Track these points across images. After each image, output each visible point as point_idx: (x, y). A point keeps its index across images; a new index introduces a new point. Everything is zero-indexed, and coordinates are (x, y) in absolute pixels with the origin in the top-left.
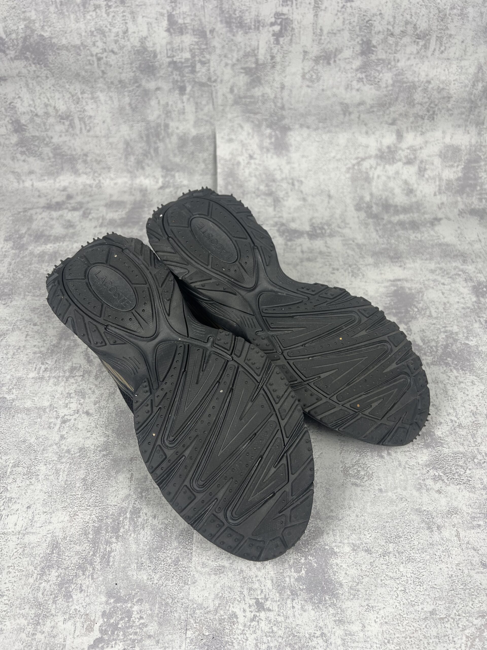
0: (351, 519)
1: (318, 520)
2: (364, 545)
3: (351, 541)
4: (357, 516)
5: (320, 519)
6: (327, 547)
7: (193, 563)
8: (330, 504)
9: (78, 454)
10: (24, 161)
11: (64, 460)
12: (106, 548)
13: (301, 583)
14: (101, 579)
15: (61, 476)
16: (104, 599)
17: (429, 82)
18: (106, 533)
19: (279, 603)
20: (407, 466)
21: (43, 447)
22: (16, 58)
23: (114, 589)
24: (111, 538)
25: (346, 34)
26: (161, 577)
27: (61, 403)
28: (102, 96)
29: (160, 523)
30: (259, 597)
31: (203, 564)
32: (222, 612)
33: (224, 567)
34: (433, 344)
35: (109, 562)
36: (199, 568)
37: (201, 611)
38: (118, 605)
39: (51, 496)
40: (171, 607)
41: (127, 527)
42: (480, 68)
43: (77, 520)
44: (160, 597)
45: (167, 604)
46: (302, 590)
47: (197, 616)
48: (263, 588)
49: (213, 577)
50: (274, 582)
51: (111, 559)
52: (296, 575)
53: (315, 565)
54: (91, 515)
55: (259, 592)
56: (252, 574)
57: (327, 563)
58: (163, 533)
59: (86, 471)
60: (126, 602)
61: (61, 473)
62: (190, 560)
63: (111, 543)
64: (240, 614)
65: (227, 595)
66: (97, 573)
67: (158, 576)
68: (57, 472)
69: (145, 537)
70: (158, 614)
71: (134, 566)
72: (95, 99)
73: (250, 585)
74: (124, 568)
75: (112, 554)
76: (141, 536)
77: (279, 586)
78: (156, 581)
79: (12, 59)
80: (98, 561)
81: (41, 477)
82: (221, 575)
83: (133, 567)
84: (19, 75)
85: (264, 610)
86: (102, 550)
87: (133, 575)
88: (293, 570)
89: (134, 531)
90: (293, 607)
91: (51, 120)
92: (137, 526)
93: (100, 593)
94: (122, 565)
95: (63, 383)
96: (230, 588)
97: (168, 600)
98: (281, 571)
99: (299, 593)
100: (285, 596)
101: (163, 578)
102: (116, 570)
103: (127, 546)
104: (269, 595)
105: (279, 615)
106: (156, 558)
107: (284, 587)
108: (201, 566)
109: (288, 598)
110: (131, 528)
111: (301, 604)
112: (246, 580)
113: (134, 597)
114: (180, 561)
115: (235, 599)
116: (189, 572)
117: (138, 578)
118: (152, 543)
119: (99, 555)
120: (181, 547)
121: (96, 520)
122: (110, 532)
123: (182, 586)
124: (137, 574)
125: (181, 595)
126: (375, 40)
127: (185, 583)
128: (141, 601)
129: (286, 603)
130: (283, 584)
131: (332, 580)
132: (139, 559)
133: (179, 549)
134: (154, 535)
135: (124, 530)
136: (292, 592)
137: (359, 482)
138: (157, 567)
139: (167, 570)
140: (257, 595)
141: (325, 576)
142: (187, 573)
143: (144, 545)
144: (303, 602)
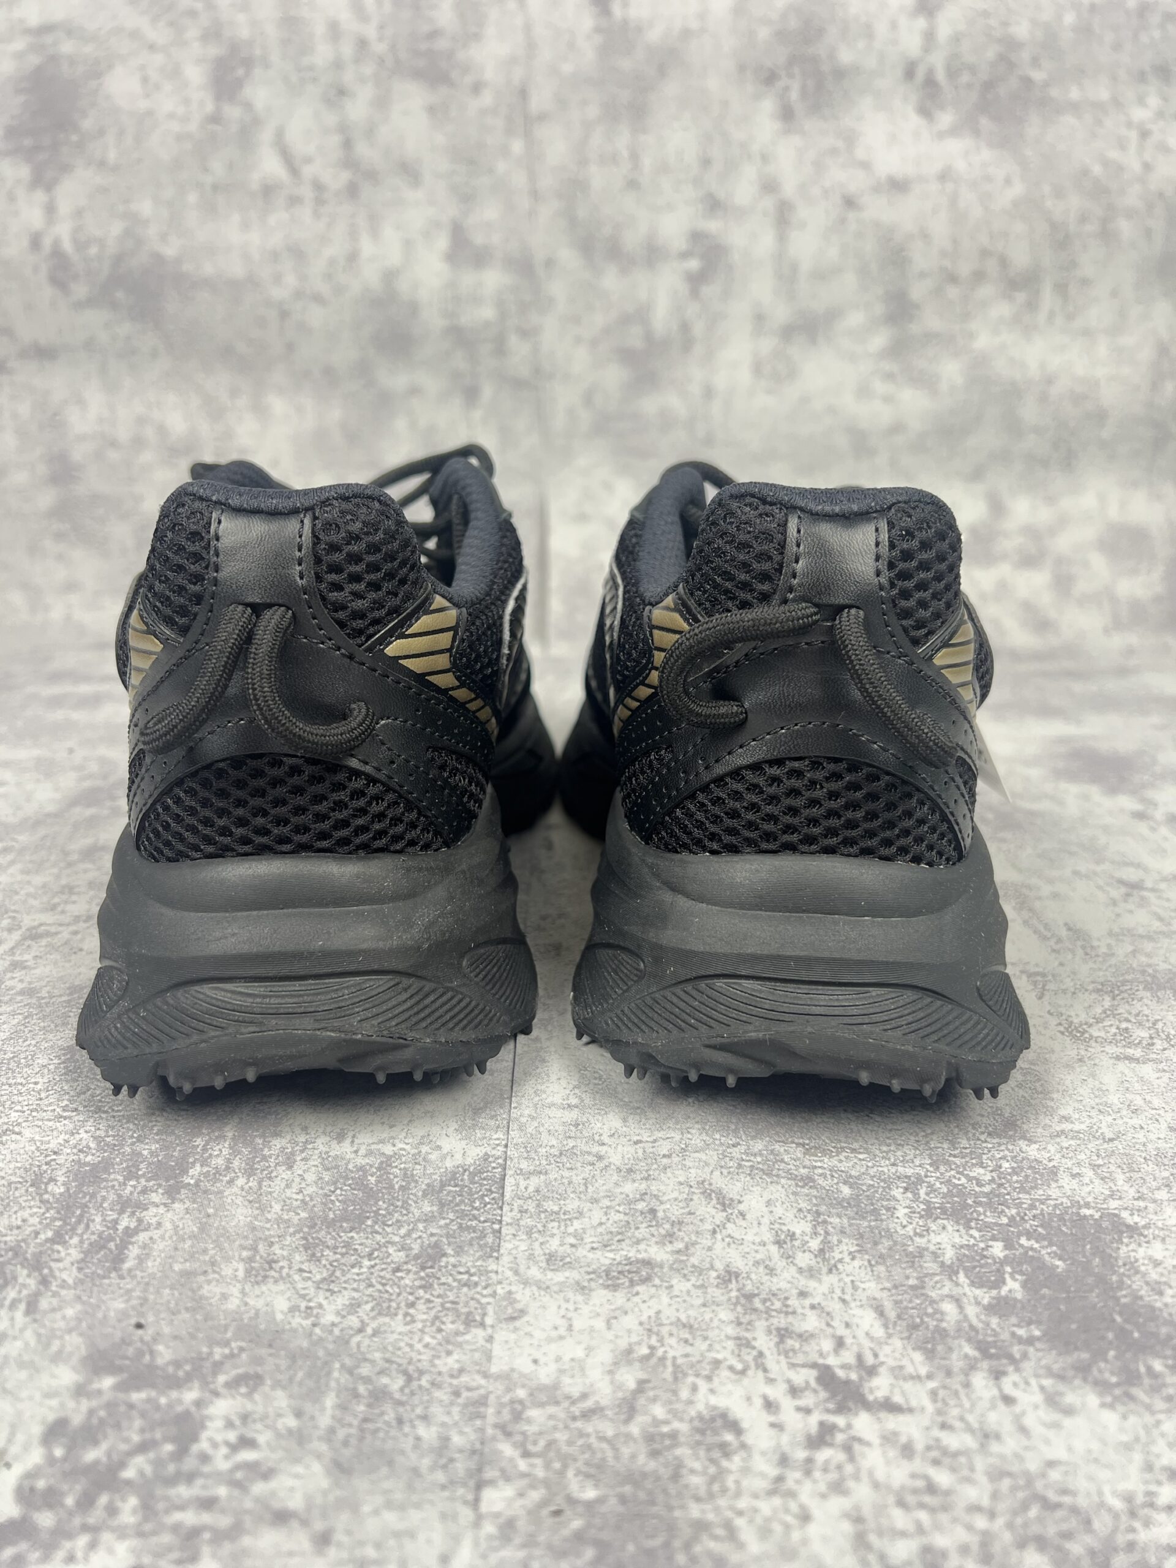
1: (1022, 1142)
5: (1025, 1138)
6: (1087, 1212)
7: (506, 1260)
10: (60, 557)
12: (116, 1222)
13: (1014, 1320)
14: (70, 1312)
16: (66, 1376)
17: (1050, 381)
18: (127, 1178)
19: (932, 1385)
22: (90, 302)
23: (125, 1342)
24: (144, 1191)
25: (850, 279)
26: (354, 1307)
27: (35, 903)
28: (278, 405)
29: (362, 1152)
30: (832, 1361)
31: (551, 1258)
32: (659, 1411)
33: (648, 1263)
35: (118, 1259)
36: (534, 1272)
37: (551, 1410)
38: (137, 1397)
40: (400, 1403)
41: (218, 1161)
42: (1163, 350)
43: (13, 1146)
44: (350, 1370)
45: (379, 1395)
46: (1030, 1341)
47: (531, 1429)
48: (841, 1331)
49: (600, 1296)
50: (892, 1315)
51: (133, 1251)
52: (986, 1296)
53: (1059, 1263)
54: (72, 1134)
55: (827, 1345)
56: (783, 1285)
57: (1109, 1262)
58: (373, 1179)
60: (177, 1383)
62: (493, 1251)
63: (142, 1207)
64: (754, 1419)
65: (674, 1349)
66: (55, 1294)
67: (341, 1301)
69: (295, 1187)
70: (332, 1431)
71: (234, 1269)
72: (260, 410)
73: (780, 1321)
74: (188, 1274)
75: (143, 1237)
76: (278, 1185)
77: (914, 1327)
78: (329, 1318)
79: (79, 306)
80: (69, 1259)
82: (638, 1288)
83: (227, 1270)
84: (90, 345)
85: (867, 1406)
86: (97, 1225)
87: (224, 1297)
88: (962, 1278)
89: (250, 1172)
90: (1008, 1400)
91: (147, 457)
92: (265, 1159)
93: (57, 1358)
94: (177, 1267)
95: (55, 871)
96: (687, 1327)
97: (385, 1380)
98: (912, 1282)
99: (1016, 1351)
100: (956, 1362)
101: (368, 1307)
102: (147, 1284)
103: (211, 1211)
104: (876, 1355)
105: (944, 1426)
106: (336, 1247)
107: (943, 1333)
108: (544, 1265)
109: (972, 1366)
110: (236, 1163)
111: (1042, 1388)
112: (757, 1302)
113: (217, 1367)
114: (445, 1255)
115: (717, 1363)
116: (485, 1288)
117: (246, 1304)
118: (325, 1204)
119: (82, 1242)
120: (451, 1216)
121: (93, 1145)
122: (143, 1175)
123: (457, 1333)
124: (243, 1292)
125: (450, 1362)
126: (918, 291)
127: (469, 1321)
128: (250, 1381)
129: (967, 1385)
130: (932, 1324)
131: (1153, 1309)
132: (261, 1247)
133: (442, 1222)
134: (335, 1183)
135: (205, 1169)
136: (983, 1348)
137: (1138, 1053)
138: (338, 1273)
139: (384, 1285)
140: (821, 1354)
141: (1117, 1299)
142: (479, 1289)
143: (289, 1211)
144: (1047, 1382)
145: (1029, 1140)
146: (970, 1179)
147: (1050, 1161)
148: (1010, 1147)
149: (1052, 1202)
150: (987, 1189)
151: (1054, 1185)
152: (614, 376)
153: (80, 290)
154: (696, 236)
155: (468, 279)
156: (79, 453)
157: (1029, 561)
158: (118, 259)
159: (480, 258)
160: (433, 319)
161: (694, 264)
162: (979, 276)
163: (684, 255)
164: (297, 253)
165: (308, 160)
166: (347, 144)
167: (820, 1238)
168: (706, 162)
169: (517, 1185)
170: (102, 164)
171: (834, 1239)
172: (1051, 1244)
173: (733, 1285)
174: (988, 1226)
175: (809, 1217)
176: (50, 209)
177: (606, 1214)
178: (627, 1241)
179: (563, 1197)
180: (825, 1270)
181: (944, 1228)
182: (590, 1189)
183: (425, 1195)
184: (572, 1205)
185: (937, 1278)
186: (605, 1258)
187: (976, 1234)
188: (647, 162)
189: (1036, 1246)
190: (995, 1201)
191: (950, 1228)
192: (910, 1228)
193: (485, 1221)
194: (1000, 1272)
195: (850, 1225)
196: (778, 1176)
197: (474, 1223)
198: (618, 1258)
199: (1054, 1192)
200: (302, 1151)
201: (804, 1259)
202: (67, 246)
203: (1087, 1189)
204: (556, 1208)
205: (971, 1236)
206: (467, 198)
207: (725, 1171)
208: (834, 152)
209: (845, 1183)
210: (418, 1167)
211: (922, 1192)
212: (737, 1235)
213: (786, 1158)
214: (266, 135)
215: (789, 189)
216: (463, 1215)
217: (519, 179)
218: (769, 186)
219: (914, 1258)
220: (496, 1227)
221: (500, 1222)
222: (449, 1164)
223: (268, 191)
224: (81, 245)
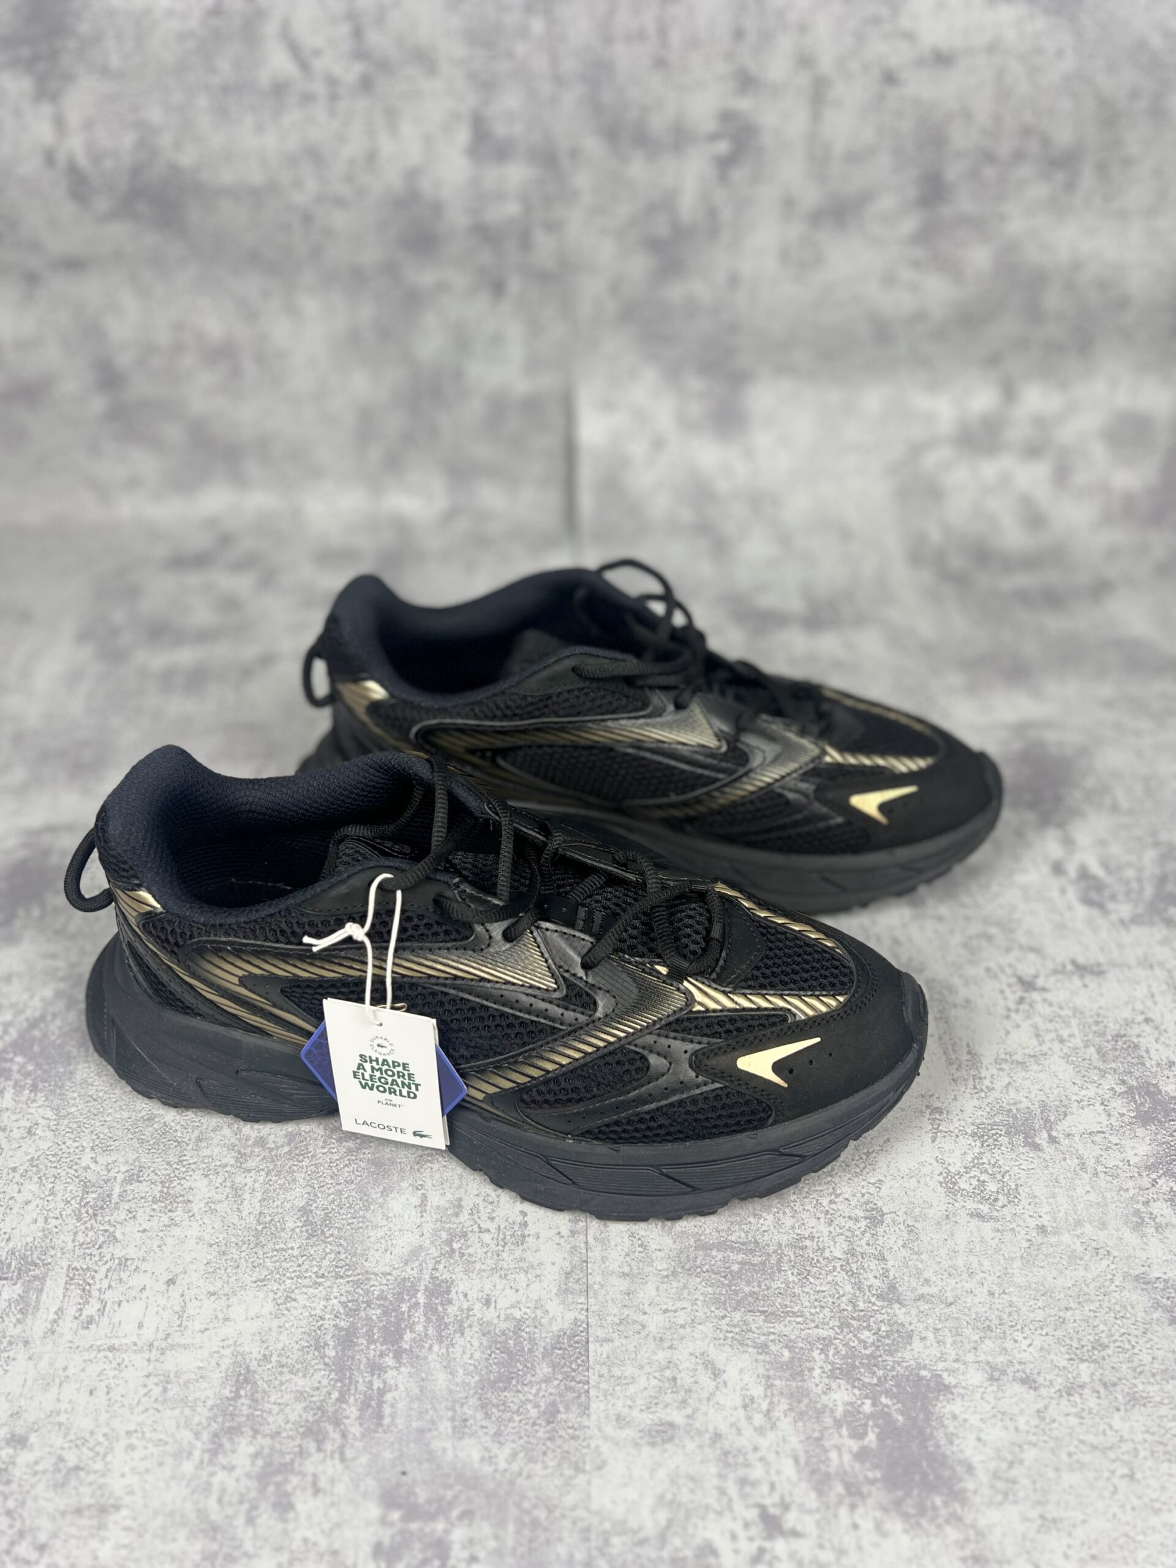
0: (976, 1300)
1: (896, 1306)
2: (1018, 1367)
3: (983, 1358)
4: (991, 1294)
5: (898, 1301)
6: (924, 1373)
7: (594, 1417)
8: (920, 1266)
9: (286, 1149)
10: (120, 457)
11: (251, 1164)
12: (371, 1382)
13: (868, 1465)
14: (364, 1460)
15: (246, 1203)
16: (373, 1511)
17: (1078, 267)
18: (369, 1343)
19: (817, 1516)
20: (1100, 1169)
21: (196, 1133)
22: (114, 215)
23: (399, 1485)
24: (381, 1355)
25: (884, 161)
26: (514, 1455)
29: (502, 1317)
30: (768, 1502)
31: (619, 1418)
32: (677, 1542)
33: (672, 1425)
34: (1130, 873)
35: (380, 1416)
36: (609, 1430)
37: (624, 1538)
38: (414, 1526)
39: (224, 1253)
40: (546, 1529)
41: (419, 1328)
43: (295, 1312)
44: (518, 1505)
45: (535, 1524)
46: (873, 1482)
47: (614, 1552)
48: (774, 1478)
49: (646, 1450)
50: (802, 1461)
51: (387, 1410)
52: (854, 1445)
53: (900, 1418)
54: (328, 1299)
55: (765, 1488)
56: (745, 1443)
57: (928, 1415)
58: (511, 1342)
59: (309, 1189)
60: (432, 1517)
61: (247, 1196)
62: (585, 1410)
63: (383, 1369)
64: (723, 1545)
65: (685, 1497)
66: (352, 1446)
67: (507, 1451)
68: (237, 1192)
69: (468, 1353)
70: (514, 1550)
71: (445, 1427)
72: (292, 311)
73: (741, 1472)
74: (421, 1431)
75: (389, 1397)
76: (457, 1351)
77: (814, 1472)
78: (502, 1465)
79: (102, 219)
80: (353, 1416)
81: (197, 1207)
82: (668, 1446)
83: (442, 1428)
84: (118, 255)
85: (783, 1533)
86: (362, 1388)
87: (444, 1450)
88: (844, 1431)
89: (440, 1339)
90: (855, 1526)
91: (188, 361)
92: (446, 1326)
93: (365, 1496)
94: (414, 1425)
96: (692, 1479)
97: (537, 1512)
98: (817, 1434)
99: (865, 1489)
100: (833, 1499)
101: (522, 1455)
102: (401, 1438)
103: (424, 1375)
104: (791, 1495)
105: (821, 1547)
106: (498, 1406)
107: (827, 1475)
108: (614, 1423)
109: (840, 1503)
110: (430, 1331)
111: (875, 1518)
112: (731, 1460)
113: (451, 1505)
114: (559, 1412)
115: (707, 1507)
116: (584, 1440)
117: (457, 1456)
118: (487, 1367)
119: (356, 1401)
120: (560, 1377)
121: (342, 1311)
122: (377, 1340)
123: (572, 1478)
124: (455, 1448)
125: (570, 1499)
126: (953, 172)
127: (578, 1469)
128: (468, 1515)
129: (836, 1516)
130: (823, 1468)
131: (944, 1456)
132: (457, 1408)
133: (556, 1383)
134: (490, 1348)
135: (414, 1335)
136: (848, 1486)
137: (985, 1208)
138: (502, 1428)
139: (528, 1436)
140: (762, 1497)
141: (926, 1447)
142: (580, 1441)
143: (468, 1374)
144: (878, 1514)
145: (900, 1303)
146: (860, 1341)
147: (911, 1324)
148: (889, 1310)
149: (904, 1364)
150: (868, 1352)
151: (909, 1348)
152: (639, 266)
153: (102, 204)
154: (727, 117)
155: (492, 175)
156: (124, 360)
157: (1033, 451)
158: (136, 171)
159: (502, 152)
160: (457, 218)
161: (723, 147)
162: (1019, 156)
163: (714, 137)
164: (315, 156)
165: (317, 53)
166: (358, 33)
167: (768, 1400)
168: (739, 34)
169: (596, 1351)
170: (104, 71)
171: (775, 1399)
172: (898, 1402)
173: (718, 1445)
174: (865, 1385)
175: (764, 1381)
176: (59, 123)
177: (648, 1379)
178: (660, 1406)
179: (623, 1364)
180: (768, 1427)
181: (839, 1387)
182: (639, 1356)
183: (543, 1357)
184: (629, 1370)
185: (830, 1431)
186: (647, 1419)
187: (856, 1391)
188: (676, 37)
189: (890, 1403)
190: (872, 1363)
191: (843, 1387)
192: (820, 1388)
193: (579, 1382)
194: (866, 1425)
195: (787, 1386)
196: (747, 1345)
197: (573, 1384)
198: (656, 1420)
199: (907, 1355)
200: (467, 1318)
201: (758, 1419)
202: (82, 161)
203: (927, 1352)
204: (619, 1373)
205: (855, 1395)
206: (487, 86)
207: (717, 1342)
208: (876, 21)
209: (787, 1347)
210: (537, 1331)
211: (831, 1352)
212: (722, 1402)
213: (753, 1327)
214: (271, 28)
215: (826, 64)
216: (567, 1377)
217: (540, 63)
218: (805, 61)
219: (820, 1413)
220: (586, 1387)
221: (588, 1383)
222: (555, 1328)
223: (279, 89)
224: (96, 158)
